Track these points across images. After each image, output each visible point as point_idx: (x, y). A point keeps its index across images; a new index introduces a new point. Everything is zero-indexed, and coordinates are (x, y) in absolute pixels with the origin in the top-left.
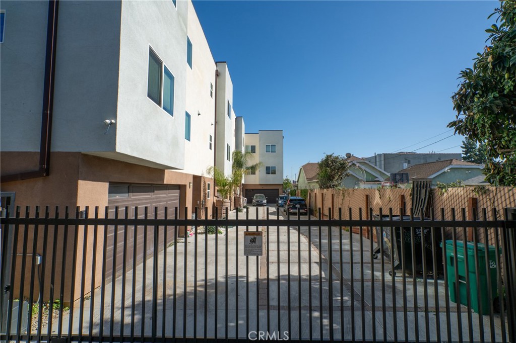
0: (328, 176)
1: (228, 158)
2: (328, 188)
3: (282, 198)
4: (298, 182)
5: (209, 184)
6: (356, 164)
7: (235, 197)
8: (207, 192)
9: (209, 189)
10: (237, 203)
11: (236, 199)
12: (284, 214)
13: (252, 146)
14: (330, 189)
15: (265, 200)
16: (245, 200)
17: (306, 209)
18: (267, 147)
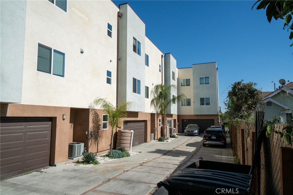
8: (101, 124)
13: (186, 79)
15: (196, 130)
16: (174, 129)
17: (222, 142)
18: (201, 79)
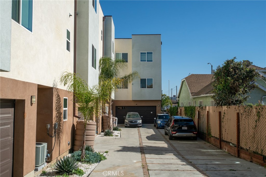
0: (228, 87)
1: (94, 65)
2: (229, 105)
3: (161, 117)
4: (179, 97)
5: (65, 100)
6: (260, 73)
7: (102, 117)
8: (62, 111)
9: (65, 106)
10: (105, 124)
11: (104, 118)
12: (166, 139)
13: (123, 54)
14: (233, 107)
15: (140, 120)
16: (116, 119)
17: (194, 134)
18: (142, 54)
